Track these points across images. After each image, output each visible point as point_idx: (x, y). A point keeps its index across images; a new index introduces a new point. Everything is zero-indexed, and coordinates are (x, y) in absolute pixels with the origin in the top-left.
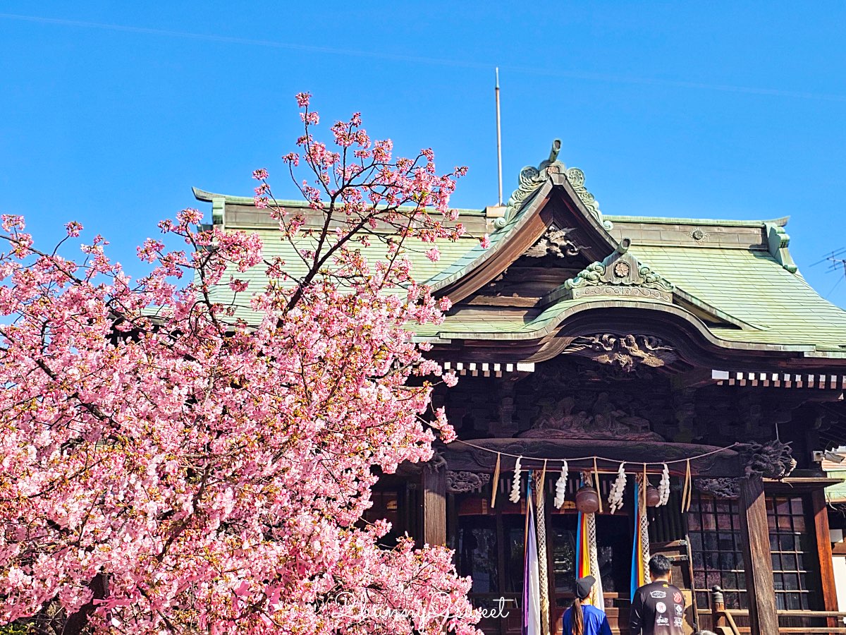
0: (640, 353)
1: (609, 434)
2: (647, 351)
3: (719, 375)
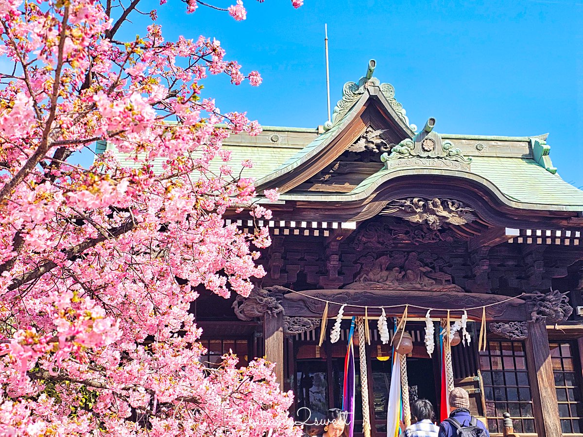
0: (445, 213)
1: (419, 286)
2: (450, 212)
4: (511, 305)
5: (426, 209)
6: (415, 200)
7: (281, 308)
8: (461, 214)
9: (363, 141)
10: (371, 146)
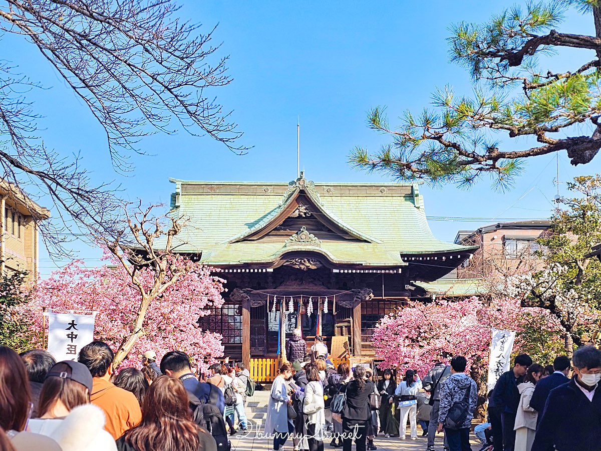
0: (308, 265)
1: (307, 287)
2: (311, 264)
3: (335, 271)
4: (346, 294)
5: (301, 263)
6: (297, 260)
7: (249, 298)
8: (315, 265)
9: (298, 210)
10: (301, 213)
